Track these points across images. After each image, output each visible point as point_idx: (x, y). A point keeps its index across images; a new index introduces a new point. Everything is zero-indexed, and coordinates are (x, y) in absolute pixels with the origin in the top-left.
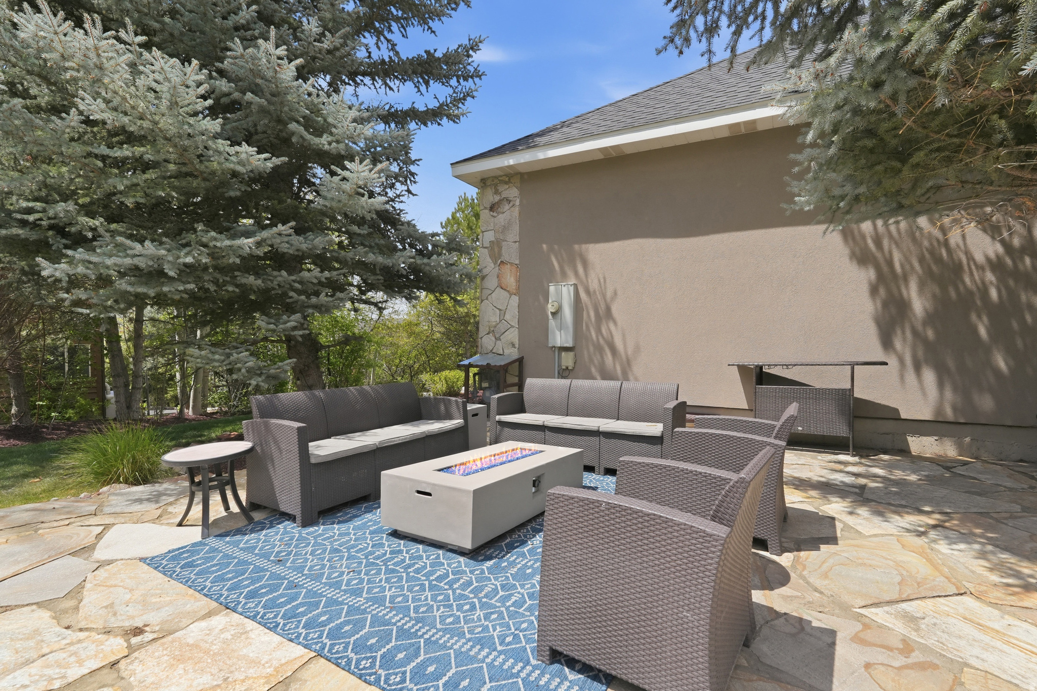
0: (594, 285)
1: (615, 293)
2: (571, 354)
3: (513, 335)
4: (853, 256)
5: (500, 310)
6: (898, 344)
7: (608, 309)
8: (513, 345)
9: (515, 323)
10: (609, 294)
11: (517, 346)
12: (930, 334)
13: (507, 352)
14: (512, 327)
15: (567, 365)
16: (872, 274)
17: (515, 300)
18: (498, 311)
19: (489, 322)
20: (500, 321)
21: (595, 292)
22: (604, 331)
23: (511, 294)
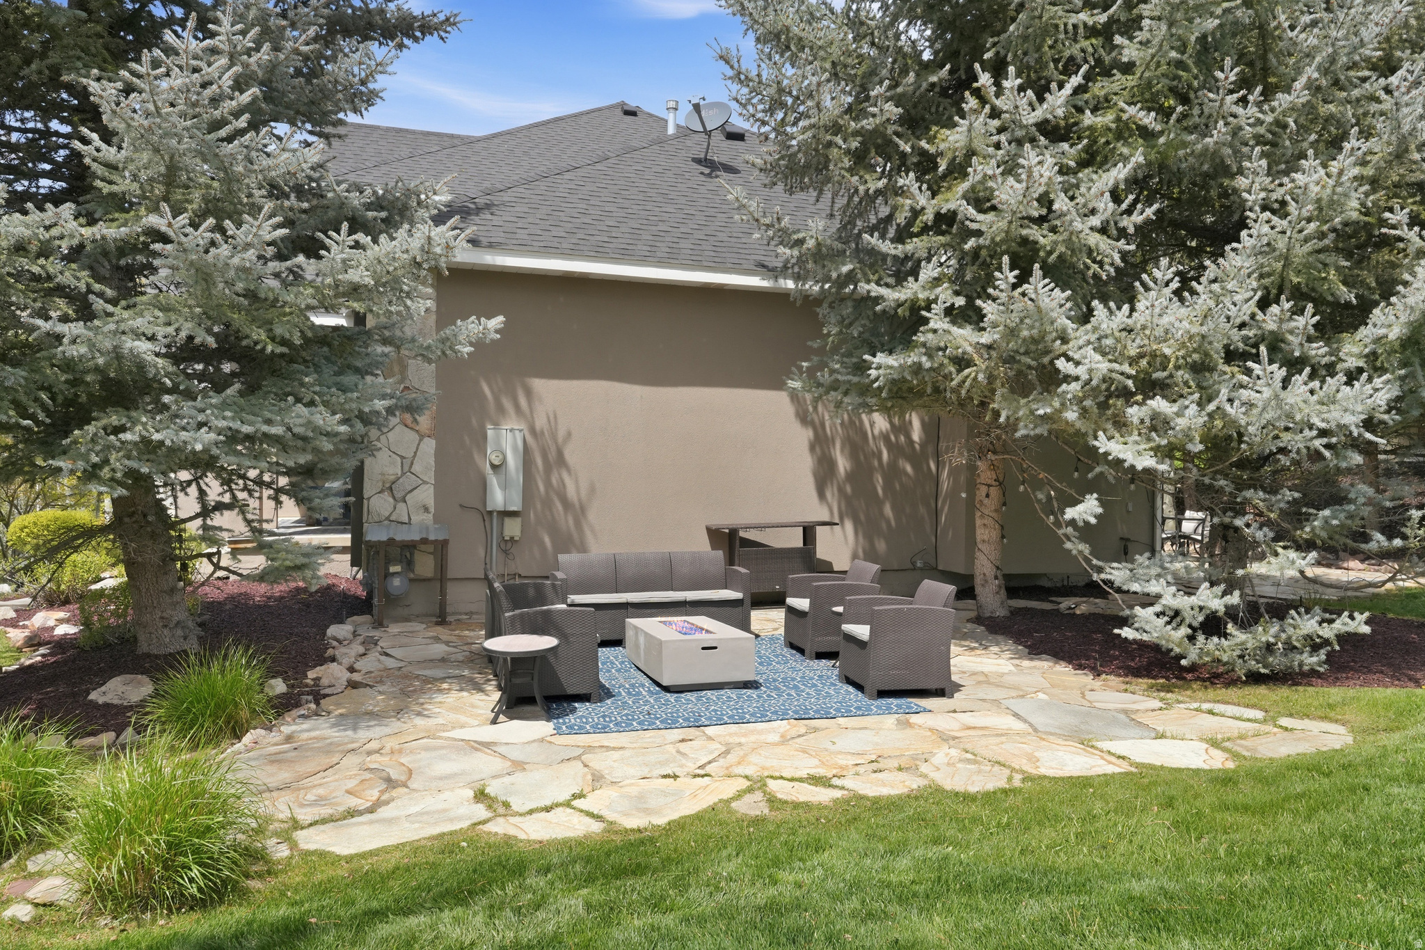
0: (540, 423)
1: (569, 434)
2: (518, 520)
3: (426, 495)
4: (797, 414)
5: (402, 457)
6: (828, 495)
7: (560, 454)
8: (426, 510)
9: (430, 477)
10: (561, 434)
11: (432, 510)
12: (848, 489)
13: (415, 519)
14: (425, 482)
15: (512, 534)
16: (810, 433)
17: (429, 445)
18: (399, 459)
19: (383, 474)
20: (403, 474)
21: (542, 433)
22: (554, 481)
23: (422, 437)
